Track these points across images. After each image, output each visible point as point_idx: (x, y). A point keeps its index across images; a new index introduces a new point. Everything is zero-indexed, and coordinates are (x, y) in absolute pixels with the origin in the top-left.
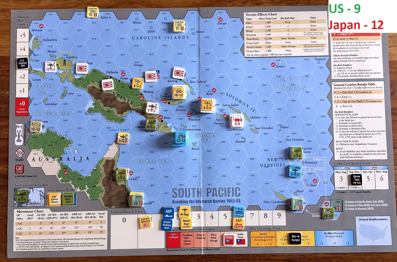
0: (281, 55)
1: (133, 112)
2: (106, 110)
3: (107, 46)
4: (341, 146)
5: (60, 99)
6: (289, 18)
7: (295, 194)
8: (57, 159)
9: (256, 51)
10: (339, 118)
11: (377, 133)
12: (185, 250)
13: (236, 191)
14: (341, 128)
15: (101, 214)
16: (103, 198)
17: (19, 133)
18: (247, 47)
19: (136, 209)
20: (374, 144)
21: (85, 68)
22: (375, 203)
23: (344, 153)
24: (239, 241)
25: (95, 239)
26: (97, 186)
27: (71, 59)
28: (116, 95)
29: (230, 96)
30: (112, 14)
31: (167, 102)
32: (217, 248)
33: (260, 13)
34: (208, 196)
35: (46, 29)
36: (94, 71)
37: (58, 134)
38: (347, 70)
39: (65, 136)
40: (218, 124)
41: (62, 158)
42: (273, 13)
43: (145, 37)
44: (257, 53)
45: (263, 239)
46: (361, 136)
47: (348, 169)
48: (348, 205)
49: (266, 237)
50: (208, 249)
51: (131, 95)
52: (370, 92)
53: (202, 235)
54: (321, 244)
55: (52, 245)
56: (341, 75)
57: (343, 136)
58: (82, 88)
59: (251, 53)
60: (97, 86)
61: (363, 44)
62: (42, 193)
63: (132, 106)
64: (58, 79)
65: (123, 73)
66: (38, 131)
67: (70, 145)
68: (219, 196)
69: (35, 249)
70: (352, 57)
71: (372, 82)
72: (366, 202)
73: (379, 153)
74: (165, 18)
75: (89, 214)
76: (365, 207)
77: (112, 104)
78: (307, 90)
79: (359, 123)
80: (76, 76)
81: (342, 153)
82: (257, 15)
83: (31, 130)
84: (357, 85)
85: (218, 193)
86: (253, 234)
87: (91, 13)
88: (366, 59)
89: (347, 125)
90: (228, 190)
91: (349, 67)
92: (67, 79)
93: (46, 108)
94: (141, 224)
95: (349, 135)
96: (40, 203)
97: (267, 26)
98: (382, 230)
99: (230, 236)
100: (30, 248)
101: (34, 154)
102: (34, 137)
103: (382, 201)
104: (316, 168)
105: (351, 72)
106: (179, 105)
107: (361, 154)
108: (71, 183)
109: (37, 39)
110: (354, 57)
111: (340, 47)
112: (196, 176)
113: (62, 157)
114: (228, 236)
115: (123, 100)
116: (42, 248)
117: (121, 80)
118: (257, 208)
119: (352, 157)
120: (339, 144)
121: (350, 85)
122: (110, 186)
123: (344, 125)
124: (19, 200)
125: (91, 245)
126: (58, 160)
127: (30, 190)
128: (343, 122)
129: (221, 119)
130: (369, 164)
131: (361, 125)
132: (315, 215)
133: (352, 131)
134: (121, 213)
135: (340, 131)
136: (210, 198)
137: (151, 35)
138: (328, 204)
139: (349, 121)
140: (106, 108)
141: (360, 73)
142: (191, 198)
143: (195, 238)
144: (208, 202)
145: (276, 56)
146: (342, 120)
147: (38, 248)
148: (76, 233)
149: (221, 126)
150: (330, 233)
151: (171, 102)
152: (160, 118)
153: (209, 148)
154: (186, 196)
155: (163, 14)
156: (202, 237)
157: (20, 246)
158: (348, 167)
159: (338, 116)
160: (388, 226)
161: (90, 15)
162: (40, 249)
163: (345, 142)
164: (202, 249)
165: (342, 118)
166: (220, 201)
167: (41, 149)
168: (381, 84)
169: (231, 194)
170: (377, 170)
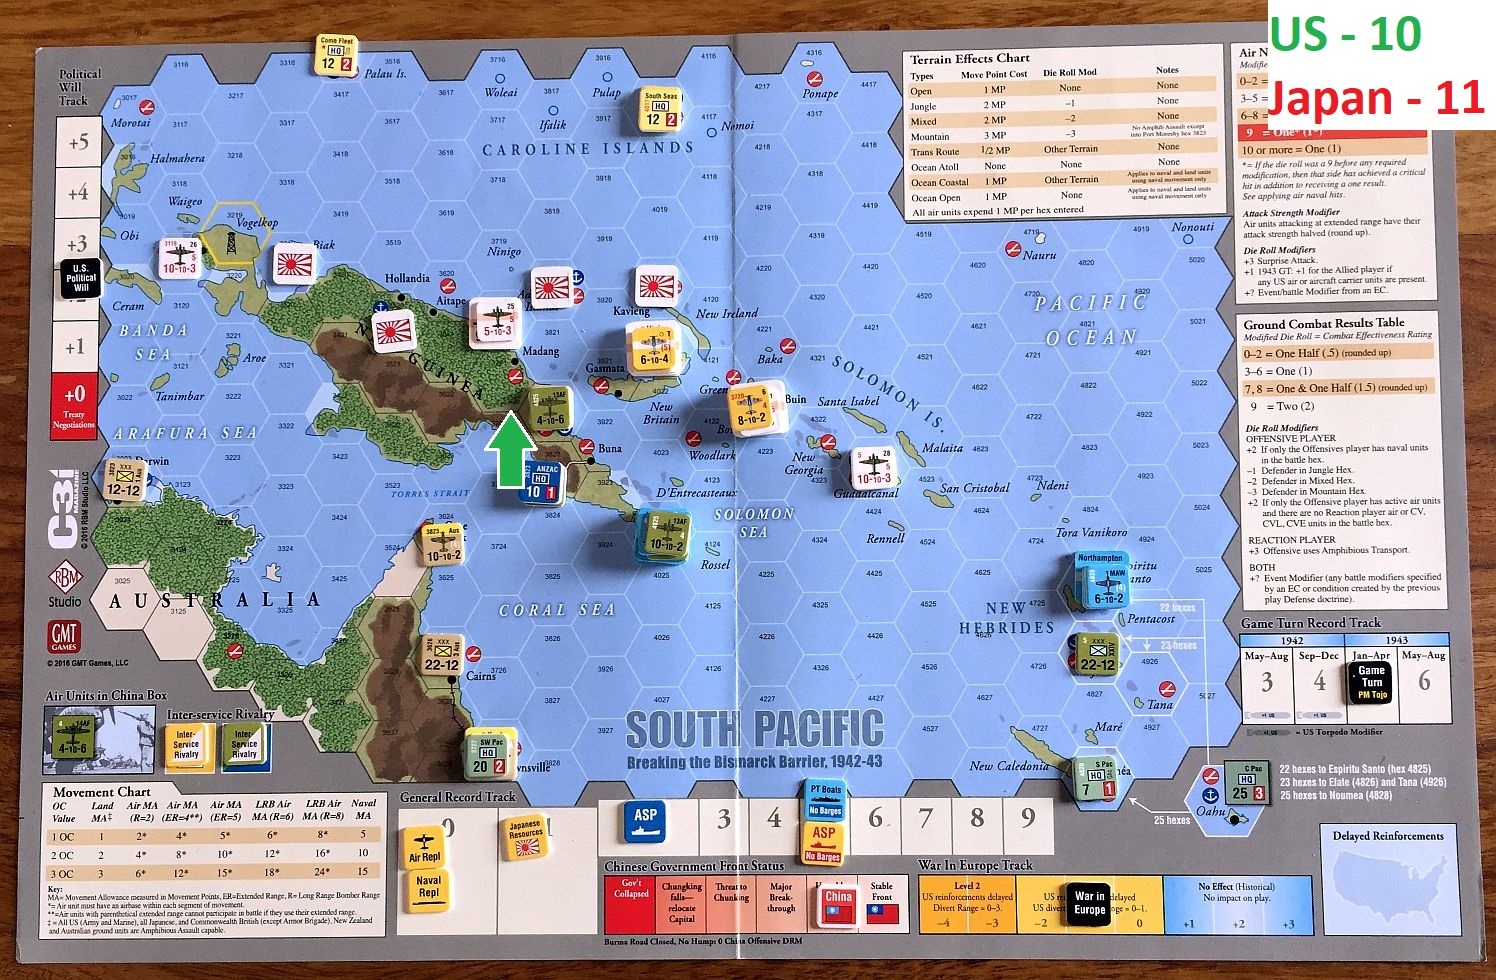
0: (1042, 211)
1: (485, 427)
2: (383, 418)
3: (389, 181)
4: (1271, 559)
5: (212, 375)
6: (1077, 72)
7: (1091, 737)
8: (201, 598)
9: (948, 199)
10: (1264, 450)
11: (1408, 507)
12: (672, 942)
13: (865, 725)
14: (1271, 487)
15: (361, 805)
16: (369, 746)
17: (63, 502)
18: (915, 183)
19: (493, 789)
20: (1394, 551)
21: (308, 261)
22: (1397, 775)
23: (1281, 584)
24: (875, 909)
25: (339, 895)
26: (348, 701)
27: (255, 231)
28: (421, 363)
29: (849, 366)
30: (407, 59)
31: (612, 390)
32: (794, 936)
33: (964, 53)
34: (759, 742)
35: (162, 118)
36: (340, 273)
37: (205, 507)
38: (1296, 267)
39: (229, 517)
40: (799, 471)
41: (220, 597)
42: (1014, 53)
43: (530, 149)
44: (952, 206)
45: (968, 903)
46: (1346, 518)
47: (1292, 644)
48: (1291, 782)
49: (977, 898)
50: (757, 941)
51: (476, 363)
52: (1384, 354)
53: (739, 887)
54: (1186, 925)
55: (181, 919)
56: (1273, 287)
57: (1278, 517)
58: (297, 337)
59: (928, 206)
60: (349, 328)
61: (1358, 169)
62: (148, 724)
63: (478, 405)
64: (208, 305)
65: (447, 281)
66: (132, 498)
67: (251, 548)
68: (804, 742)
69: (117, 932)
70: (1314, 218)
71: (1393, 315)
72: (1361, 769)
73: (1416, 583)
74: (608, 77)
75: (318, 804)
76: (1358, 789)
77: (405, 398)
78: (1142, 343)
79: (1340, 470)
80: (272, 291)
81: (1270, 584)
82: (954, 60)
83: (107, 495)
84: (1334, 324)
85: (797, 731)
86: (927, 884)
87: (328, 58)
88: (1369, 228)
89: (1292, 477)
90: (838, 722)
91: (1303, 256)
92: (239, 303)
93: (164, 413)
94: (511, 843)
95: (1298, 518)
96: (139, 763)
97: (990, 105)
98: (1422, 876)
99: (843, 892)
100: (100, 927)
101: (118, 581)
102: (120, 520)
103: (1426, 769)
104: (1172, 641)
105: (1310, 277)
106: (655, 400)
107: (1346, 589)
108: (252, 691)
109: (132, 157)
110: (1322, 218)
111: (1268, 181)
112: (719, 668)
113: (219, 594)
114: (836, 891)
115: (447, 381)
116: (146, 927)
117: (440, 307)
118: (946, 788)
119: (1312, 601)
120: (1261, 551)
121: (1311, 325)
122: (395, 701)
123: (1280, 477)
124: (62, 749)
125: (326, 917)
126: (204, 605)
127: (100, 715)
128: (1279, 466)
129: (811, 453)
130: (1377, 625)
131: (1345, 476)
132: (1165, 816)
133: (1313, 502)
134: (436, 802)
135: (1265, 503)
136: (770, 748)
137: (552, 137)
138: (1217, 775)
139: (1303, 461)
140: (385, 413)
141: (1346, 282)
142: (698, 749)
143: (710, 898)
144: (759, 763)
145: (1025, 216)
146: (1274, 460)
147: (130, 928)
148: (272, 872)
149: (813, 481)
150: (1221, 886)
151: (627, 389)
152: (583, 449)
153: (766, 564)
154: (679, 742)
155: (600, 58)
156: (738, 893)
157: (63, 919)
158: (1293, 637)
159: (1258, 445)
160: (1446, 862)
161: (327, 66)
162: (137, 929)
163: (1283, 540)
164: (738, 939)
165: (1275, 450)
166: (804, 759)
167: (143, 563)
168: (1429, 321)
169: (847, 734)
170: (1407, 650)
